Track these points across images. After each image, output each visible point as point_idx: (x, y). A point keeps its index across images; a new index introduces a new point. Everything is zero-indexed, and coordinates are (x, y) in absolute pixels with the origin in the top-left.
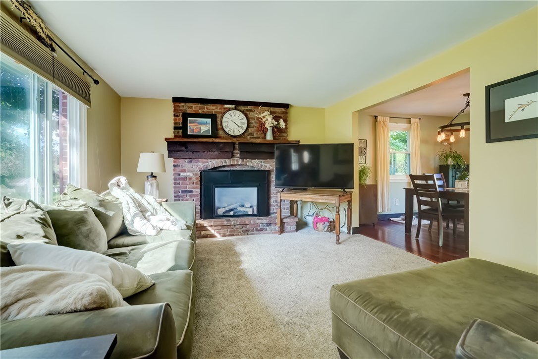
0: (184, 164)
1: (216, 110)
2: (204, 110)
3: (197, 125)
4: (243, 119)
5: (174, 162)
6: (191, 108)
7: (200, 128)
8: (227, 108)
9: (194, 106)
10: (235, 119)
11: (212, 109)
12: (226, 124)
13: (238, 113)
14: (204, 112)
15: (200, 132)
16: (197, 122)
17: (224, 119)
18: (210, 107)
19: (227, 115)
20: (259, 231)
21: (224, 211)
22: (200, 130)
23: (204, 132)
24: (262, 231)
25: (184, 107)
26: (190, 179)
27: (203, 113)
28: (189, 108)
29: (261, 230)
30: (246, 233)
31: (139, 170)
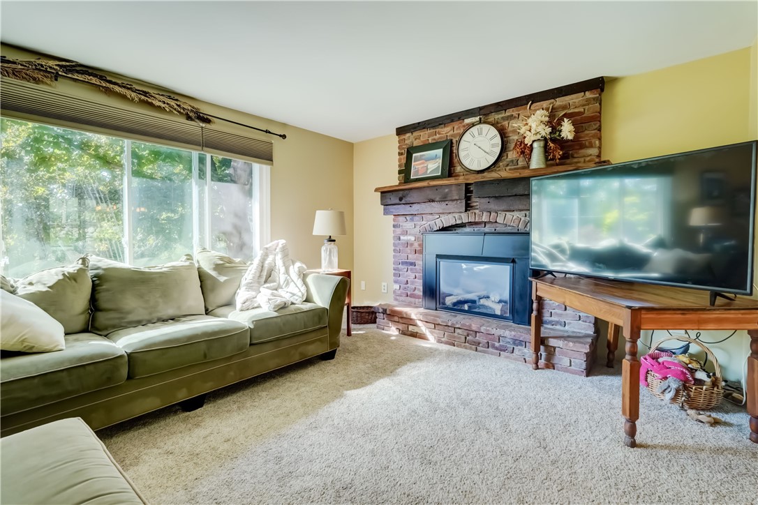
0: (405, 224)
1: (452, 132)
2: (435, 137)
3: (423, 163)
4: (495, 136)
5: (394, 220)
6: (418, 138)
7: (427, 167)
8: (467, 124)
9: (422, 134)
10: (479, 140)
11: (446, 132)
12: (466, 153)
13: (485, 127)
14: (434, 139)
15: (426, 173)
16: (423, 157)
17: (463, 145)
18: (442, 130)
19: (467, 136)
20: (497, 349)
21: (455, 300)
22: (427, 169)
23: (431, 172)
24: (504, 351)
25: (410, 139)
26: (412, 245)
27: (433, 142)
28: (416, 139)
29: (502, 349)
30: (474, 347)
31: (315, 233)
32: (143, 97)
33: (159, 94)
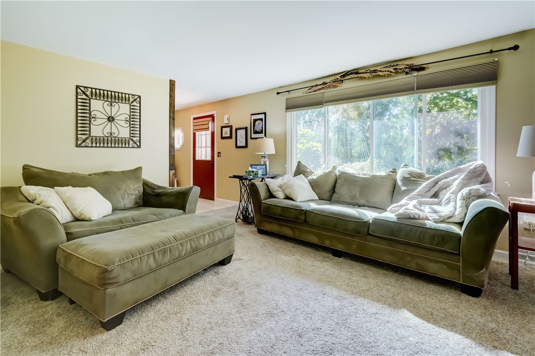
31: (517, 156)
32: (374, 74)
33: (384, 67)
